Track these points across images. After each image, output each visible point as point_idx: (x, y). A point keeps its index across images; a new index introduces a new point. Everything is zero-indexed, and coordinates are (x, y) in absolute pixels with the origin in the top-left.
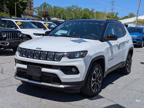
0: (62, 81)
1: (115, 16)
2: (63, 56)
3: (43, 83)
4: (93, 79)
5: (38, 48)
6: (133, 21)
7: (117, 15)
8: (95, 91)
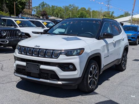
0: (60, 77)
2: (60, 54)
3: (41, 80)
4: (89, 76)
5: (36, 46)
6: (128, 20)
8: (92, 87)
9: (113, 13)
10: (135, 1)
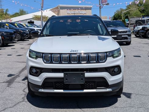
1: (5, 12)
3: (85, 91)
7: (7, 12)
9: (7, 10)
10: (43, 2)
